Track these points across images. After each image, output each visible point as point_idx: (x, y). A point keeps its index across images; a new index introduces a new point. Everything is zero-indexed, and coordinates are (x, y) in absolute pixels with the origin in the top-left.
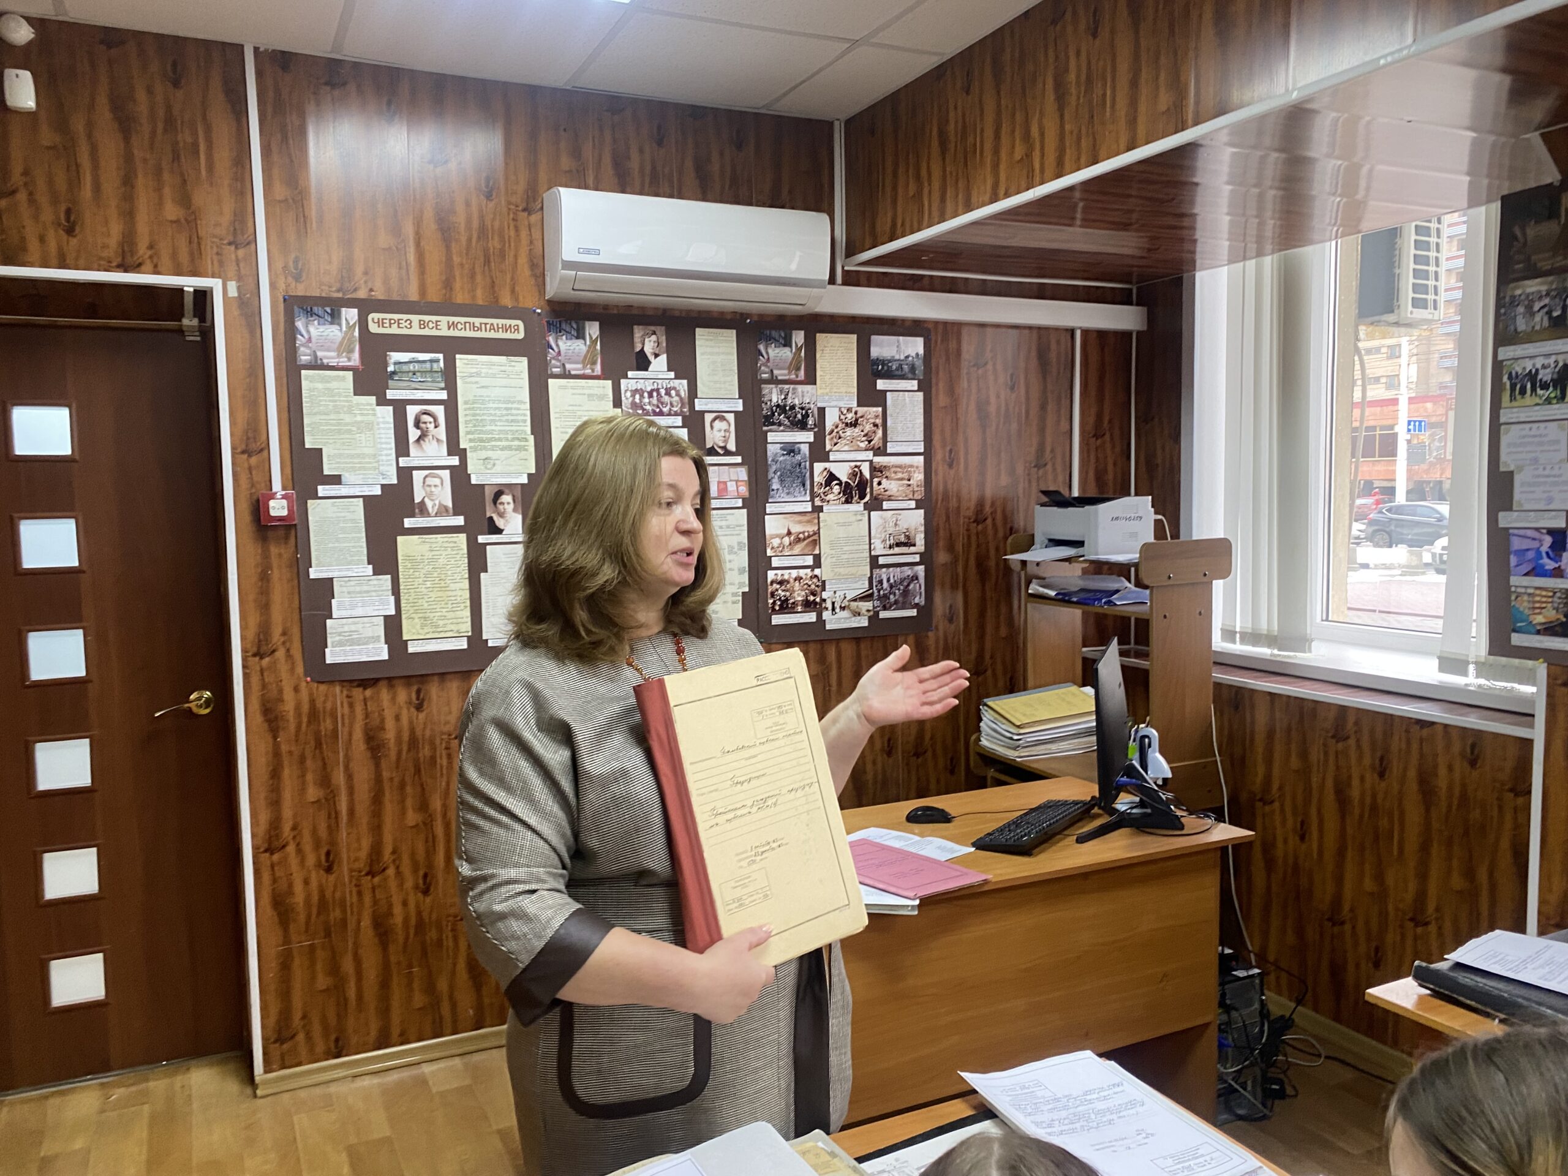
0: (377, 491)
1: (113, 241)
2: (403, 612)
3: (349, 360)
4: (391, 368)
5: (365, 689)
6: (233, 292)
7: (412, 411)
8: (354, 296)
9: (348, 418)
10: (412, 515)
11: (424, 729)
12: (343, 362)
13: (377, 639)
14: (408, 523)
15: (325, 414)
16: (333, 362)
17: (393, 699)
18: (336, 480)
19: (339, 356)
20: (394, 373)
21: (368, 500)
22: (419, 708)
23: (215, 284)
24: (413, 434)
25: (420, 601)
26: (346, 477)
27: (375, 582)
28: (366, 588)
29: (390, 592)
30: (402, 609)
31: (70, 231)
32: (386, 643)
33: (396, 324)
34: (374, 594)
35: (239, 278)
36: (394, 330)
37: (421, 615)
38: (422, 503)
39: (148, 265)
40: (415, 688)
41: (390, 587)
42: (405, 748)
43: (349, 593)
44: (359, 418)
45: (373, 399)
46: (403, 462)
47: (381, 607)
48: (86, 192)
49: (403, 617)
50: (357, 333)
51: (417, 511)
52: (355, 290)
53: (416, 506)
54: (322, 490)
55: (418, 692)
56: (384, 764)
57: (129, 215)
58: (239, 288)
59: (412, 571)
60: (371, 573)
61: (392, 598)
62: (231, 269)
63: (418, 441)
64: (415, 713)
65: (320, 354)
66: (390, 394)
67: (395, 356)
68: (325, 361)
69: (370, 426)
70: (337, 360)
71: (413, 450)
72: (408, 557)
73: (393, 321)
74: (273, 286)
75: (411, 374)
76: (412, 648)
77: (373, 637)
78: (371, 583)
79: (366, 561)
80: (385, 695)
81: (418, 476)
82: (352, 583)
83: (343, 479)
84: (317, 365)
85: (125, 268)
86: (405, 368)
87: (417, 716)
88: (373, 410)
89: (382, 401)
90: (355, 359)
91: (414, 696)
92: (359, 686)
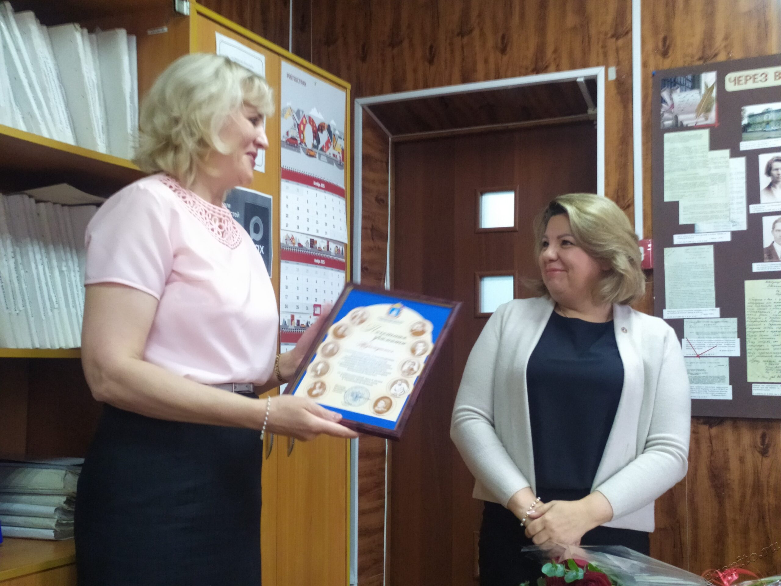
0: (727, 238)
1: (531, 52)
2: (748, 355)
3: (707, 119)
4: (745, 121)
5: (711, 426)
6: (612, 75)
7: (764, 160)
8: (713, 61)
9: (702, 172)
10: (761, 260)
11: (769, 476)
12: (701, 121)
13: (721, 379)
14: (757, 267)
15: (683, 170)
16: (691, 123)
17: (738, 441)
18: (690, 229)
19: (697, 117)
20: (748, 125)
21: (719, 247)
22: (764, 452)
23: (599, 72)
24: (764, 181)
25: (766, 344)
26: (700, 226)
27: (723, 324)
28: (713, 329)
29: (736, 335)
30: (748, 351)
31: (503, 51)
32: (730, 384)
33: (752, 79)
34: (720, 335)
35: (618, 64)
36: (750, 85)
37: (766, 359)
38: (771, 248)
39: (553, 66)
40: (760, 432)
41: (736, 330)
42: (749, 492)
43: (697, 333)
44: (713, 171)
45: (726, 153)
46: (754, 209)
47: (726, 349)
48: (516, 20)
49: (749, 359)
50: (714, 94)
51: (765, 255)
52: (716, 55)
53: (765, 251)
54: (678, 239)
55: (763, 436)
56: (728, 504)
57: (542, 30)
58: (618, 72)
59: (758, 314)
60: (718, 316)
61: (738, 341)
62: (612, 58)
63: (769, 187)
64: (760, 457)
65: (681, 118)
66: (744, 146)
67: (750, 110)
68: (685, 123)
69: (722, 178)
70: (695, 121)
71: (764, 196)
72: (756, 302)
73: (748, 78)
74: (645, 65)
75: (764, 125)
76: (757, 391)
77: (718, 377)
78: (718, 324)
79: (714, 304)
80: (729, 435)
81: (767, 222)
82: (701, 324)
83: (697, 228)
84: (678, 127)
85: (537, 71)
86: (758, 119)
87: (762, 461)
88: (727, 162)
89: (736, 153)
90: (713, 116)
91: (759, 440)
92: (704, 423)
